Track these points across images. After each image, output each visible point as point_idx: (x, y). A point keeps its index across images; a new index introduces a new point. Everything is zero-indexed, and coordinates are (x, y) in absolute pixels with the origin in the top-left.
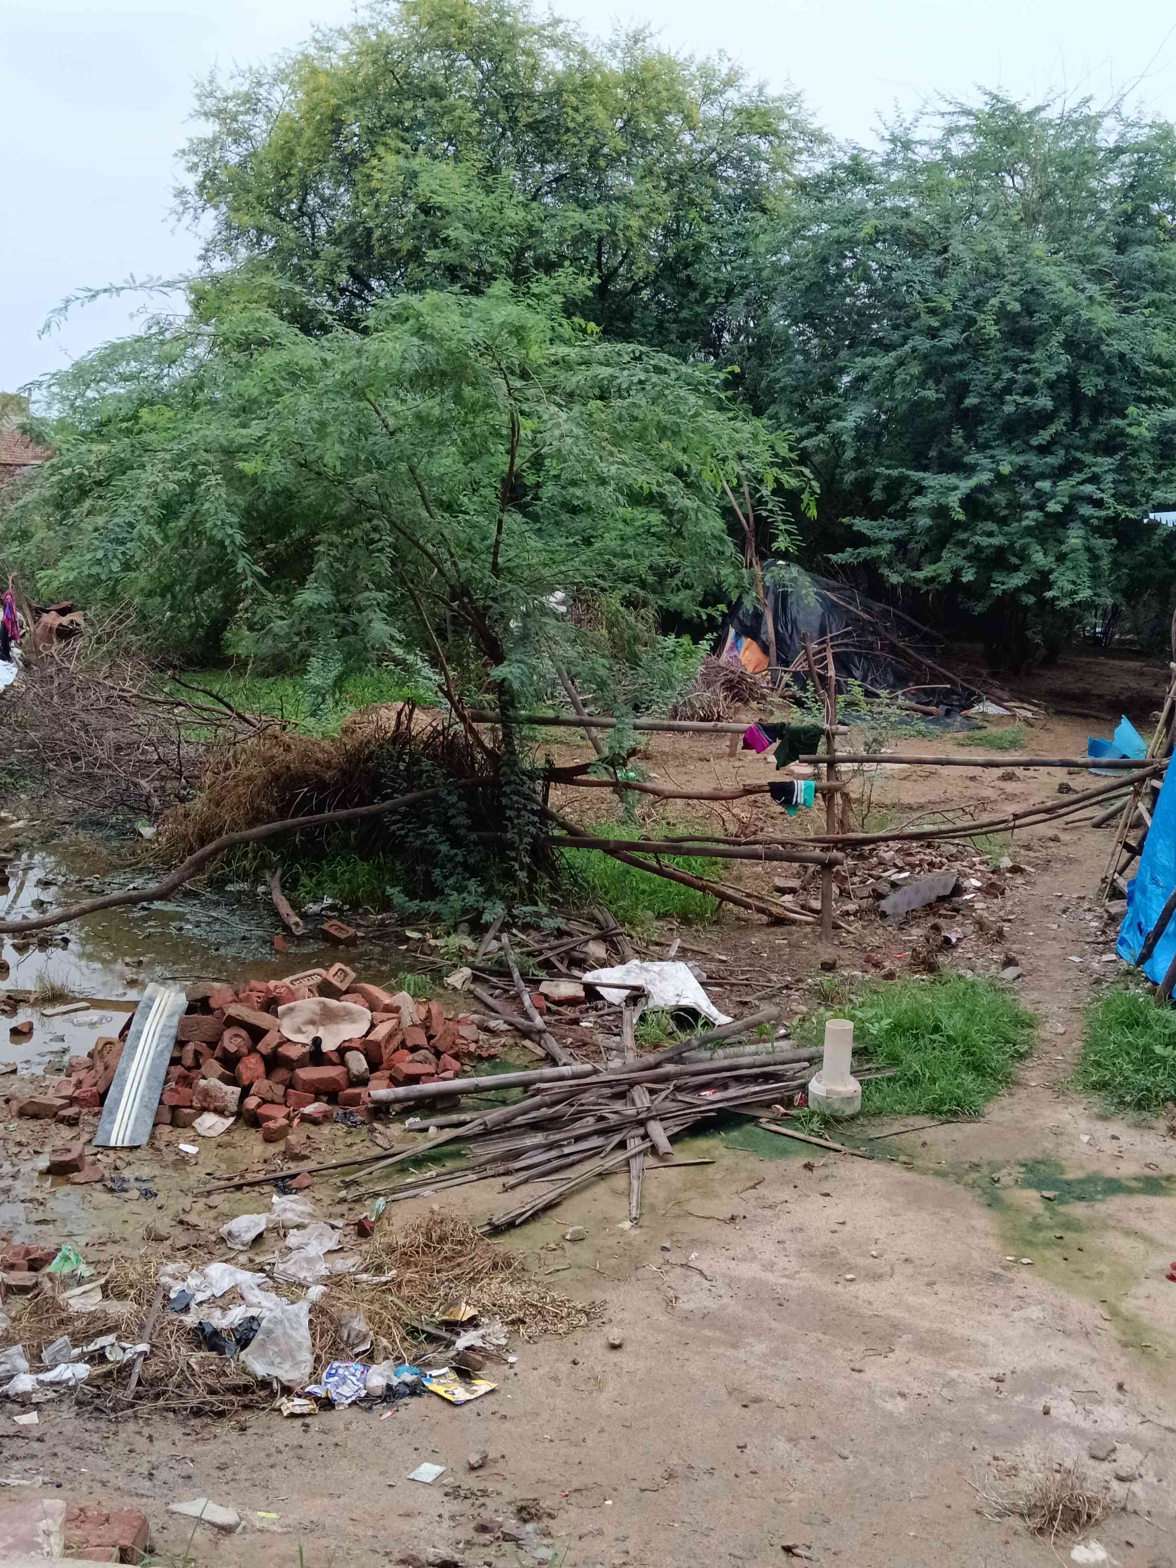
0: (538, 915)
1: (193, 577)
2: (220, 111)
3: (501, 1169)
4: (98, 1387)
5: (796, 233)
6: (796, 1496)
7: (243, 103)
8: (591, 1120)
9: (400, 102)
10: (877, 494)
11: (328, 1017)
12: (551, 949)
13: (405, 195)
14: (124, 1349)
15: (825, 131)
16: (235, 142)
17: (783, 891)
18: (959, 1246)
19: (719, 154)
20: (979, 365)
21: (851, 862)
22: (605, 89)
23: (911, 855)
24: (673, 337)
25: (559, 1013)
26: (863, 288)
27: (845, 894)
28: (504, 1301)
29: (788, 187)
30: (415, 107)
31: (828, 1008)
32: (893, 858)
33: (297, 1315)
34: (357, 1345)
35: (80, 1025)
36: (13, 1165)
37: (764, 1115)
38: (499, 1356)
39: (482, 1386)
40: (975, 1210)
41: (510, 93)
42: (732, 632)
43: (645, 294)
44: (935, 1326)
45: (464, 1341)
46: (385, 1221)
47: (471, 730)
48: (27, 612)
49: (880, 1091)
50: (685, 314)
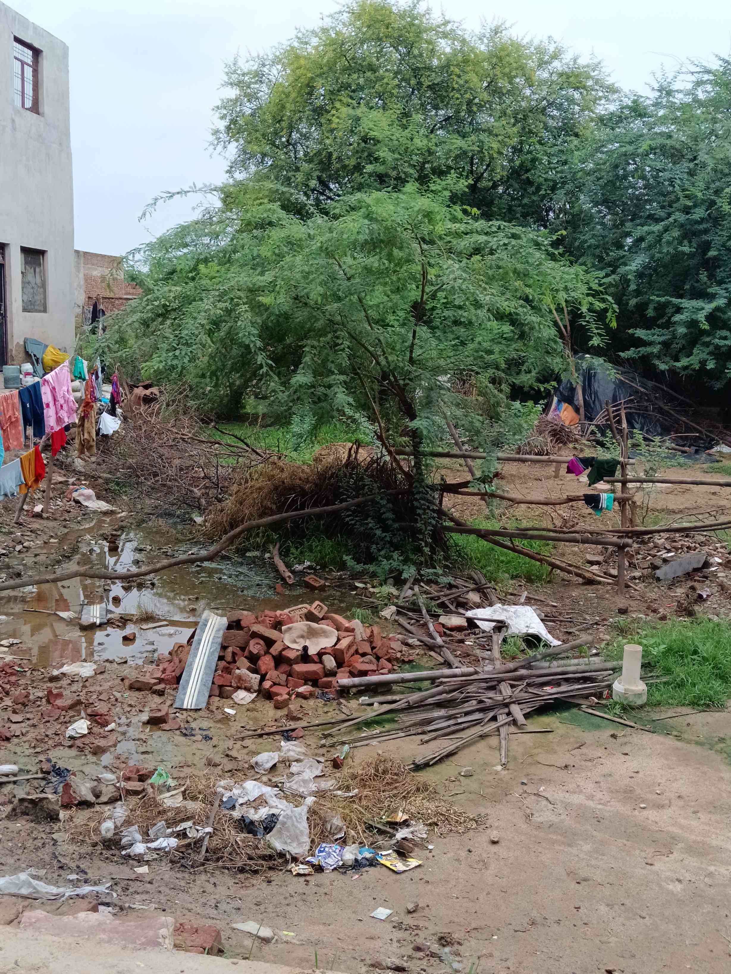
0: (436, 574)
1: (229, 366)
2: (240, 82)
3: (420, 731)
4: (182, 852)
5: (597, 150)
6: (613, 939)
7: (254, 77)
8: (474, 702)
9: (349, 75)
10: (650, 312)
11: (312, 634)
12: (445, 596)
13: (352, 131)
14: (198, 831)
15: (616, 85)
16: (249, 101)
17: (592, 563)
18: (713, 789)
19: (548, 101)
20: (717, 231)
21: (635, 545)
22: (477, 63)
23: (675, 541)
24: (518, 215)
25: (452, 636)
26: (641, 183)
27: (632, 566)
28: (425, 811)
29: (592, 120)
30: (359, 77)
31: (624, 637)
32: (664, 544)
33: (300, 814)
34: (336, 834)
35: (163, 635)
36: (127, 718)
37: (584, 703)
38: (422, 845)
39: (413, 862)
40: (723, 767)
41: (417, 67)
42: (555, 399)
43: (500, 190)
44: (699, 839)
45: (401, 834)
46: (350, 759)
47: (395, 460)
48: (126, 387)
49: (659, 690)
50: (526, 201)
